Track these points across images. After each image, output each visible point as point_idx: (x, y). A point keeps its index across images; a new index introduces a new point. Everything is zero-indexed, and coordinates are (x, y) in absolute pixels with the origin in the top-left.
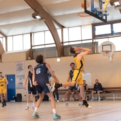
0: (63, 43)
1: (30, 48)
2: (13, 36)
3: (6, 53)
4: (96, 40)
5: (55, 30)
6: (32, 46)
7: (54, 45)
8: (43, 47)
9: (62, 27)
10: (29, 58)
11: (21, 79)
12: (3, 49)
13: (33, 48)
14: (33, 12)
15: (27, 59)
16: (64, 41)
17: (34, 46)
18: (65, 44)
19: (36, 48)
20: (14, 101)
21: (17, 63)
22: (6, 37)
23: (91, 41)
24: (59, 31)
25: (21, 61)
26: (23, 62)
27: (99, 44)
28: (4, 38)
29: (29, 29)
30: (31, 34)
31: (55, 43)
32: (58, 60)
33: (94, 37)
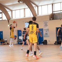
2: (41, 6)
3: (38, 16)
6: (53, 12)
8: (60, 12)
10: (51, 19)
11: (46, 31)
12: (36, 14)
13: (54, 13)
15: (50, 20)
17: (54, 12)
19: (55, 13)
20: (43, 44)
21: (44, 22)
22: (38, 7)
25: (46, 21)
26: (47, 21)
29: (51, 2)
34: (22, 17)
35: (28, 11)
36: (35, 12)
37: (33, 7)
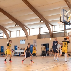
0: (52, 32)
1: (39, 34)
2: (32, 29)
3: (29, 36)
4: (66, 31)
5: (49, 26)
6: (40, 33)
7: (49, 33)
8: (44, 33)
9: (52, 25)
10: (39, 38)
14: (40, 19)
15: (38, 38)
16: (53, 31)
18: (53, 32)
20: (32, 56)
21: (34, 40)
22: (29, 29)
23: (64, 31)
24: (51, 27)
26: (36, 40)
27: (67, 33)
28: (28, 30)
29: (38, 26)
30: (39, 28)
31: (49, 32)
32: (50, 39)
33: (65, 29)
34: (18, 36)
35: (22, 32)
36: (27, 33)
37: (26, 30)
